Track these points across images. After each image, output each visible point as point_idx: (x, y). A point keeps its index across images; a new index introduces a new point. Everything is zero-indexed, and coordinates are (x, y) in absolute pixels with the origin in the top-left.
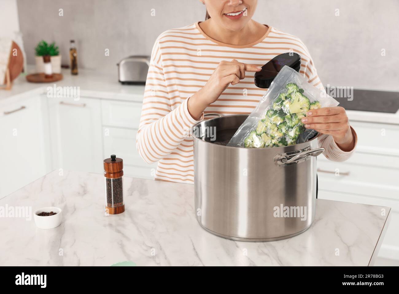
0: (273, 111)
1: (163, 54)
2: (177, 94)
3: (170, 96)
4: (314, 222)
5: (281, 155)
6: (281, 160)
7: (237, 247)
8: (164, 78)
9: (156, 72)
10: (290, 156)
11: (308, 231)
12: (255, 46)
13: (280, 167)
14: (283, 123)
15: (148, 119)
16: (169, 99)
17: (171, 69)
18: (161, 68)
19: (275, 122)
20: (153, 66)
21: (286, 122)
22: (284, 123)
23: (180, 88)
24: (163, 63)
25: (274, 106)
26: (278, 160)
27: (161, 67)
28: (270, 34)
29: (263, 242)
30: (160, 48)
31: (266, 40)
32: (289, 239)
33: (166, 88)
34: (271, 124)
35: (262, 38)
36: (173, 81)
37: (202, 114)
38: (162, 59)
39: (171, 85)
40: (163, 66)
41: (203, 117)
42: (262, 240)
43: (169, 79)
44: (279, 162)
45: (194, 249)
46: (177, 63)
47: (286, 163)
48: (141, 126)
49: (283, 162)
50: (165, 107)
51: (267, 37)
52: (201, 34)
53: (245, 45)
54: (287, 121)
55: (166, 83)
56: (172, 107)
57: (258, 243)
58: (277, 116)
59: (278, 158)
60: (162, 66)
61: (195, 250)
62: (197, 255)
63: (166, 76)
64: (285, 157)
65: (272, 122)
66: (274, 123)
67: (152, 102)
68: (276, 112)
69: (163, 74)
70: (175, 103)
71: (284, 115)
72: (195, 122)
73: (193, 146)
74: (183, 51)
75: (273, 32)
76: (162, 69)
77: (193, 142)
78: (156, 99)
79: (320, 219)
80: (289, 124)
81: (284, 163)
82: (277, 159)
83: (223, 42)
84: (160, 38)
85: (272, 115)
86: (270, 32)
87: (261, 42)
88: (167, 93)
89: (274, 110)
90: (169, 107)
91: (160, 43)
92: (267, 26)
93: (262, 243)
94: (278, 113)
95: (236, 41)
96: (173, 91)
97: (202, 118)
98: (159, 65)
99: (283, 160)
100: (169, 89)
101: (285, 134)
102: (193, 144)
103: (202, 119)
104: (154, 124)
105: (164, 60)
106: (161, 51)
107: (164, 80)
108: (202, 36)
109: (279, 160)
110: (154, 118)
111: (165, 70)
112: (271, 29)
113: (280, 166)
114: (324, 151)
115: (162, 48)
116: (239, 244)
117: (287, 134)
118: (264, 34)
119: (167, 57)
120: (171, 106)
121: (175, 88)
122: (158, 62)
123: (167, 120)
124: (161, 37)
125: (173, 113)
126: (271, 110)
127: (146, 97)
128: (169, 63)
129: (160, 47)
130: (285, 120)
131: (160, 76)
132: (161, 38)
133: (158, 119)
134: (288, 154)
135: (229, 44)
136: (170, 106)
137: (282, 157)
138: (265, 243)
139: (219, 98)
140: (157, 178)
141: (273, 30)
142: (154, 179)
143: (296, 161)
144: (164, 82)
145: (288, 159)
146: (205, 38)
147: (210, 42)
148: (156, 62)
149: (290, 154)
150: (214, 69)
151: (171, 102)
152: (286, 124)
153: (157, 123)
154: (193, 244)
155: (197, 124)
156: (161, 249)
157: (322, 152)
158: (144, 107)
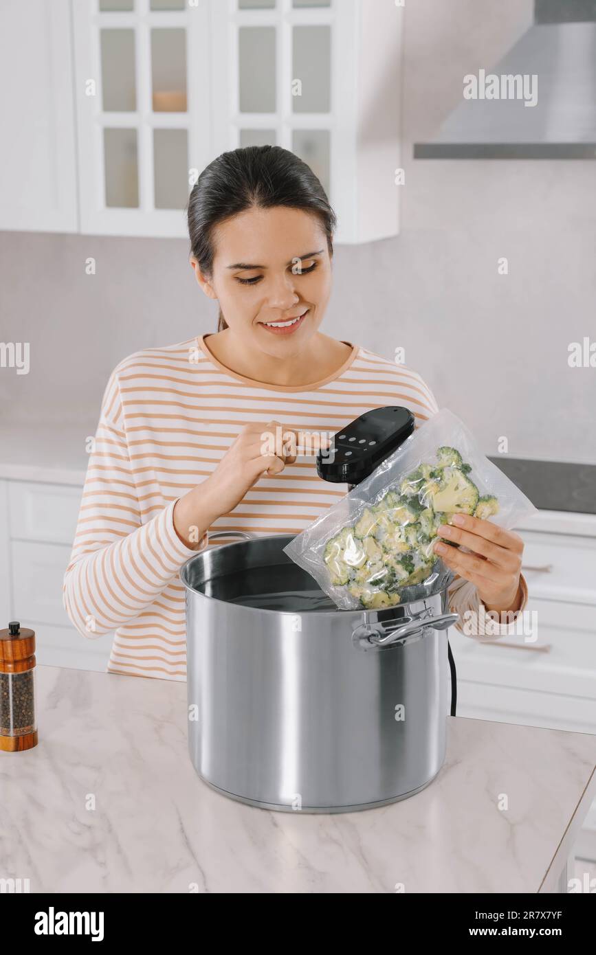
0: (399, 495)
1: (127, 403)
2: (155, 488)
3: (139, 492)
4: (443, 769)
5: (369, 628)
6: (368, 638)
7: (275, 825)
8: (128, 455)
9: (110, 442)
10: (387, 630)
11: (429, 790)
12: (322, 388)
13: (365, 653)
14: (414, 524)
15: (90, 542)
16: (137, 499)
17: (144, 435)
18: (120, 433)
19: (397, 519)
20: (104, 427)
21: (420, 523)
22: (416, 525)
23: (162, 477)
24: (127, 423)
25: (404, 485)
26: (361, 637)
27: (122, 431)
28: (357, 364)
29: (331, 814)
30: (119, 392)
31: (348, 375)
32: (388, 807)
33: (130, 475)
34: (390, 521)
35: (340, 371)
36: (147, 462)
37: (205, 536)
38: (124, 413)
39: (141, 470)
40: (125, 427)
41: (205, 542)
42: (328, 810)
43: (138, 457)
44: (364, 643)
45: (182, 830)
46: (156, 423)
47: (377, 646)
48: (75, 557)
49: (372, 643)
50: (127, 516)
51: (349, 369)
52: (208, 360)
53: (302, 385)
54: (424, 523)
55: (132, 465)
56: (144, 517)
57: (321, 817)
58: (405, 508)
59: (362, 634)
60: (123, 428)
61: (183, 832)
62: (187, 843)
63: (131, 451)
64: (376, 632)
65: (391, 518)
66: (395, 519)
67: (100, 505)
68: (404, 498)
69: (126, 446)
70: (149, 510)
71: (419, 509)
72: (189, 553)
73: (186, 600)
74: (169, 397)
75: (363, 359)
76: (124, 435)
77: (184, 592)
78: (108, 499)
79: (456, 762)
80: (426, 529)
81: (374, 645)
82: (359, 634)
83: (256, 378)
84: (121, 368)
85: (395, 504)
86: (356, 358)
87: (336, 379)
88: (134, 486)
89: (402, 495)
90: (138, 517)
91: (121, 379)
92: (349, 345)
93: (328, 817)
94: (408, 501)
95: (282, 377)
96: (146, 483)
97: (203, 543)
98: (118, 427)
99: (373, 638)
100: (136, 478)
101: (412, 549)
102: (184, 597)
103: (205, 545)
104: (102, 552)
105: (129, 416)
106: (122, 398)
107: (128, 459)
108: (211, 365)
109: (364, 638)
110: (102, 540)
111: (128, 438)
112: (358, 352)
113: (366, 651)
114: (457, 619)
115: (124, 390)
116: (279, 818)
117: (417, 548)
118: (343, 363)
119: (134, 409)
120: (142, 516)
121: (151, 475)
122: (115, 420)
123: (129, 547)
124: (125, 366)
125: (142, 530)
126: (396, 493)
127: (87, 495)
128: (139, 422)
129: (120, 388)
130: (419, 521)
131: (120, 450)
132: (122, 370)
133: (112, 542)
134: (384, 625)
135: (269, 383)
136: (139, 513)
137: (370, 632)
138: (335, 816)
139: (244, 499)
140: (111, 668)
141: (362, 354)
142: (107, 671)
143: (401, 641)
144: (126, 462)
145: (384, 636)
146: (217, 369)
147: (228, 378)
148: (111, 421)
149: (388, 626)
150: (235, 436)
151: (142, 506)
152: (420, 528)
153: (107, 551)
154: (180, 819)
155: (194, 556)
156: (110, 831)
157: (454, 621)
158: (83, 515)
